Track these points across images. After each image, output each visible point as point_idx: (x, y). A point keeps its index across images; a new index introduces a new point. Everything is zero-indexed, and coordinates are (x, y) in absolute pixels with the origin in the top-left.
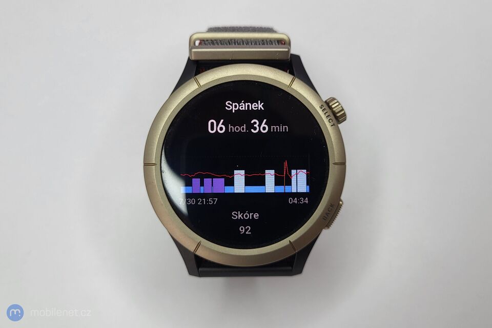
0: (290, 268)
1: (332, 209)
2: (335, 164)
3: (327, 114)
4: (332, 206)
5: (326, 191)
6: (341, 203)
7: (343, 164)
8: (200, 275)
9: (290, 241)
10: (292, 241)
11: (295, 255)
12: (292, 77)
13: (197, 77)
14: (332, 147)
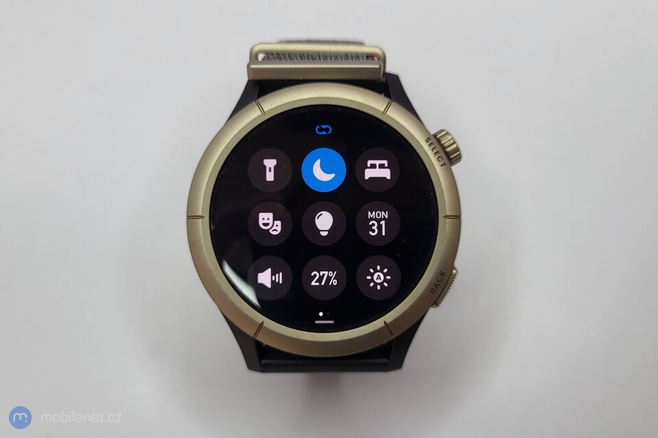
0: (386, 360)
1: (442, 279)
2: (446, 217)
3: (435, 151)
4: (442, 274)
5: (434, 254)
6: (454, 271)
7: (457, 217)
8: (264, 369)
9: (385, 322)
10: (387, 322)
11: (392, 341)
12: (387, 100)
13: (260, 100)
14: (442, 194)
